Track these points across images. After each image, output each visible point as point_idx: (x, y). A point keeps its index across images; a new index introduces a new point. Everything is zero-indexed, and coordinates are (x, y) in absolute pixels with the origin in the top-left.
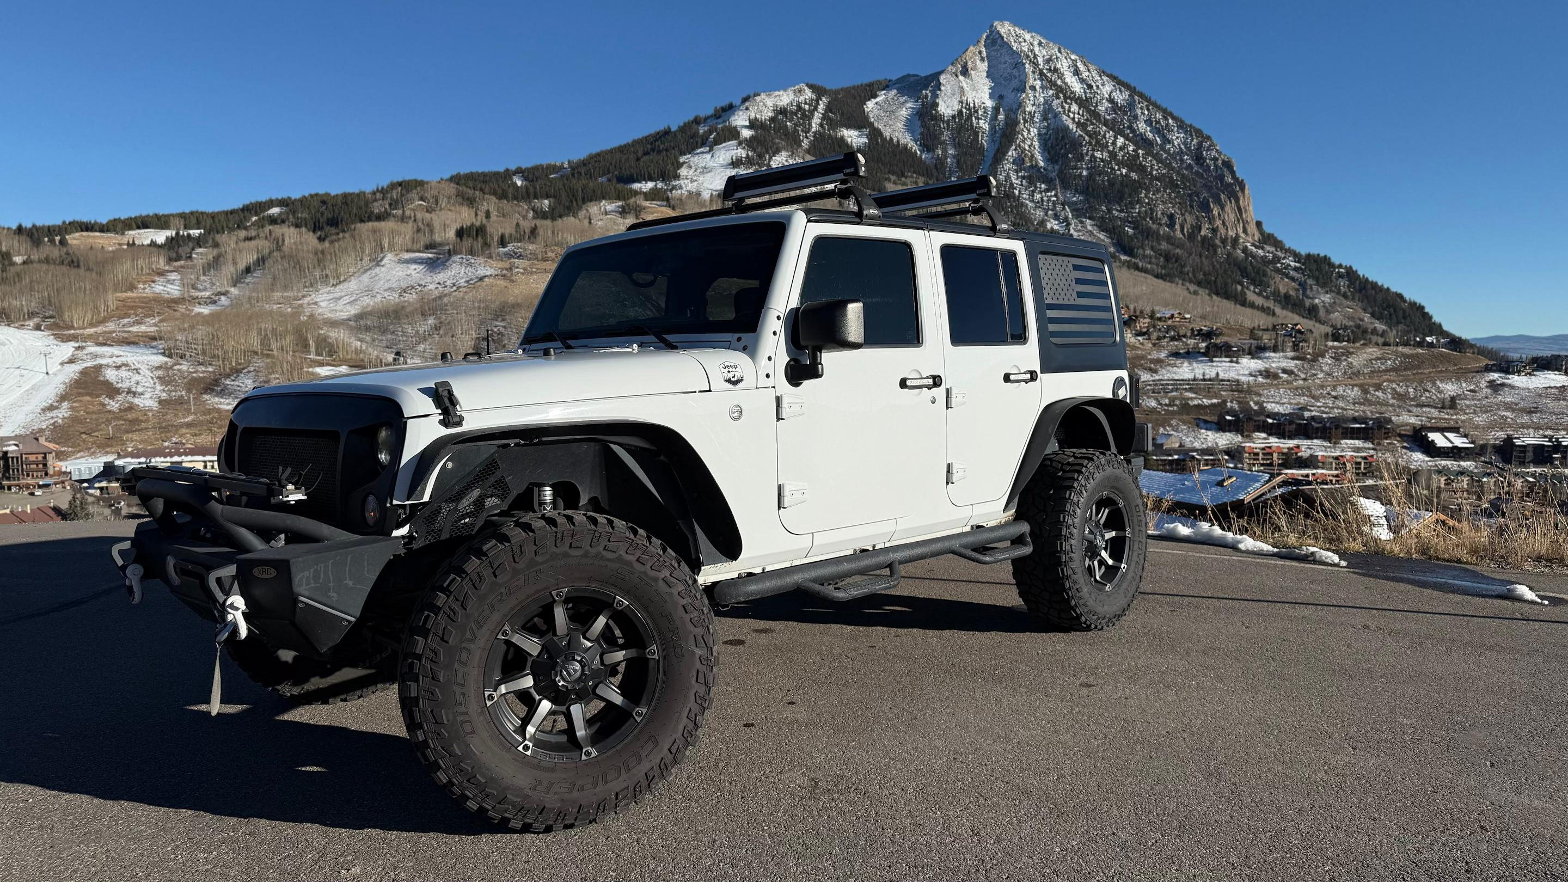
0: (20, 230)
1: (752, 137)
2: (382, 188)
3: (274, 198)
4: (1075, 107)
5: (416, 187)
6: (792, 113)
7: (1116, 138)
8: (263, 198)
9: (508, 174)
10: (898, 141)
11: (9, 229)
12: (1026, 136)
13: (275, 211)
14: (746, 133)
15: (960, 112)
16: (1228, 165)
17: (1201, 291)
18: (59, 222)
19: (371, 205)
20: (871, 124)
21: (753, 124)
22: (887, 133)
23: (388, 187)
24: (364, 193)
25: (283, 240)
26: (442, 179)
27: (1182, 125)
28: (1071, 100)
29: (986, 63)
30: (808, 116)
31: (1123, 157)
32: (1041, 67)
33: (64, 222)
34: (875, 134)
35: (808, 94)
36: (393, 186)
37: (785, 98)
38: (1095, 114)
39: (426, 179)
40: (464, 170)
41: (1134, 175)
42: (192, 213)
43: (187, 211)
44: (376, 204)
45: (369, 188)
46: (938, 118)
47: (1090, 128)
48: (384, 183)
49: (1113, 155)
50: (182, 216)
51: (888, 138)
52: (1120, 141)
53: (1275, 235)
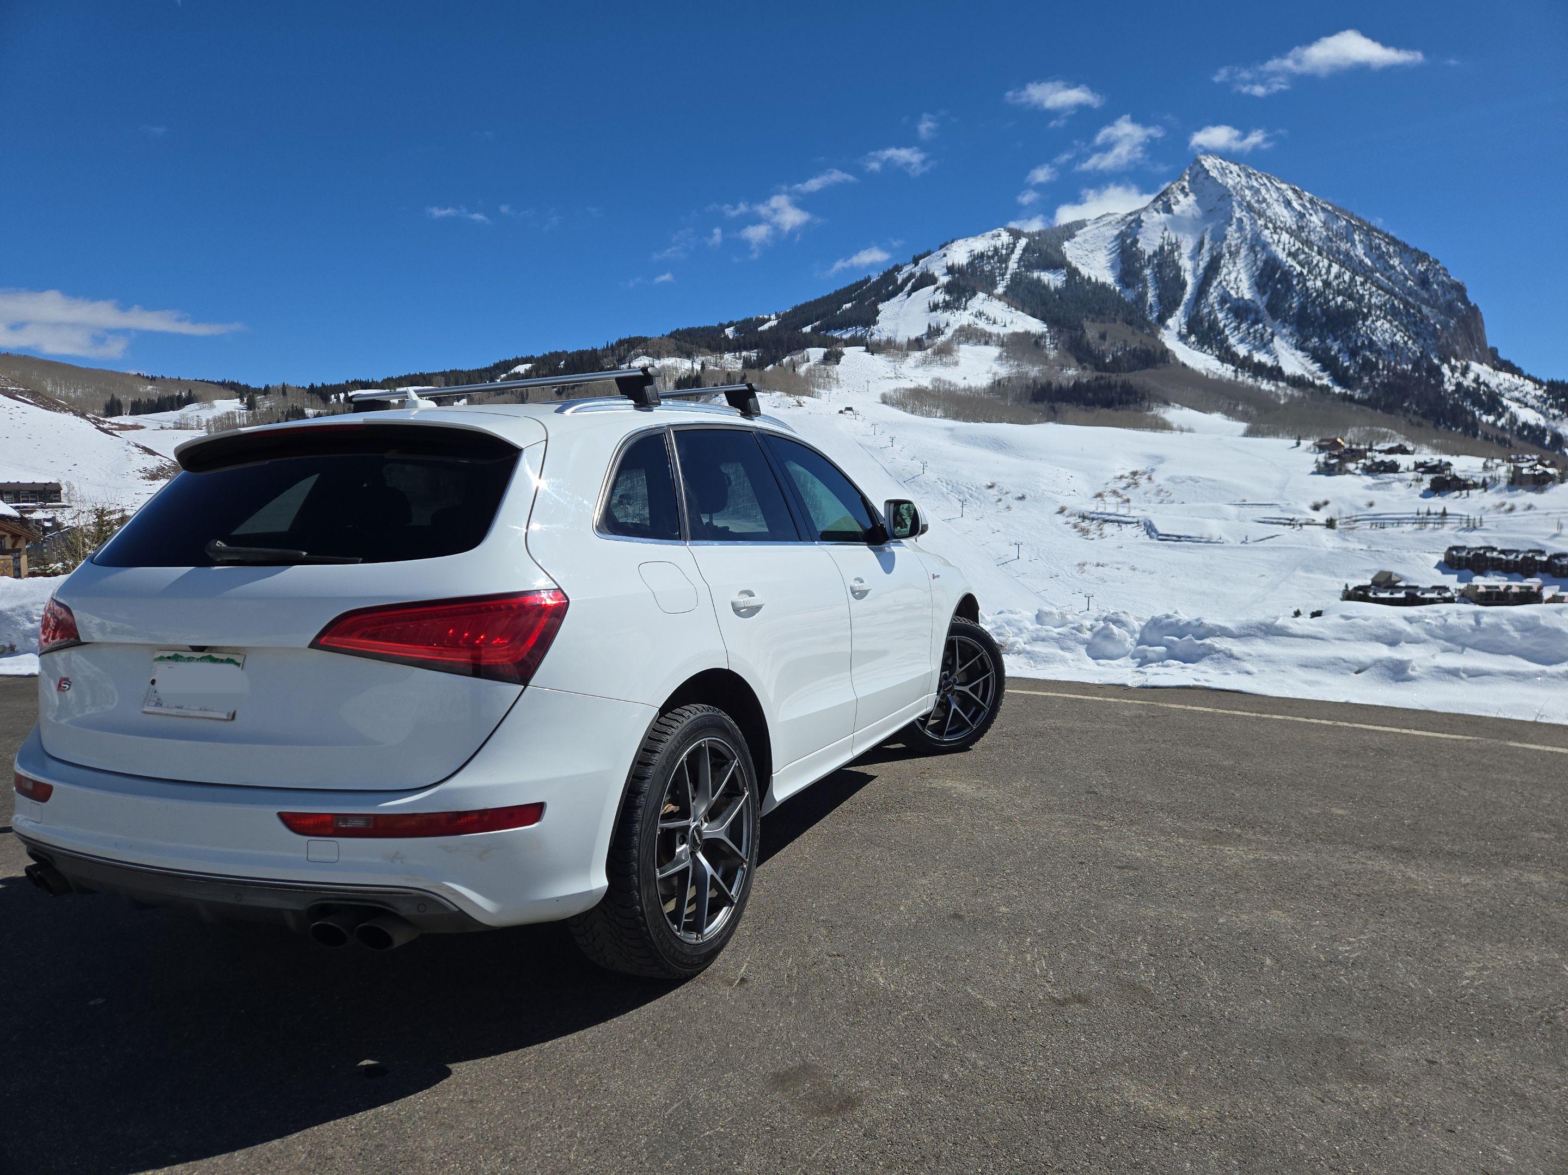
0: (312, 389)
1: (949, 283)
2: (612, 345)
3: (519, 357)
4: (1285, 237)
5: (640, 343)
6: (989, 257)
7: (1330, 266)
8: (511, 357)
9: (722, 327)
10: (1097, 280)
11: (304, 388)
12: (1231, 269)
13: (521, 369)
14: (944, 280)
15: (1162, 248)
16: (1460, 289)
17: (1425, 422)
18: (343, 382)
19: (601, 361)
20: (1068, 265)
21: (950, 270)
22: (1085, 271)
23: (616, 343)
24: (596, 350)
25: (527, 395)
26: (663, 335)
27: (1404, 249)
28: (1282, 229)
29: (1192, 197)
30: (1005, 260)
31: (1338, 285)
32: (1248, 198)
33: (347, 382)
34: (1073, 272)
35: (1005, 238)
36: (621, 343)
37: (981, 244)
38: (1308, 243)
39: (649, 336)
40: (683, 326)
41: (1350, 304)
42: (451, 371)
43: (448, 370)
44: (606, 360)
45: (600, 345)
46: (1138, 255)
47: (1302, 257)
48: (614, 341)
49: (1327, 284)
50: (443, 374)
51: (1086, 277)
52: (1335, 268)
53: (1512, 361)
